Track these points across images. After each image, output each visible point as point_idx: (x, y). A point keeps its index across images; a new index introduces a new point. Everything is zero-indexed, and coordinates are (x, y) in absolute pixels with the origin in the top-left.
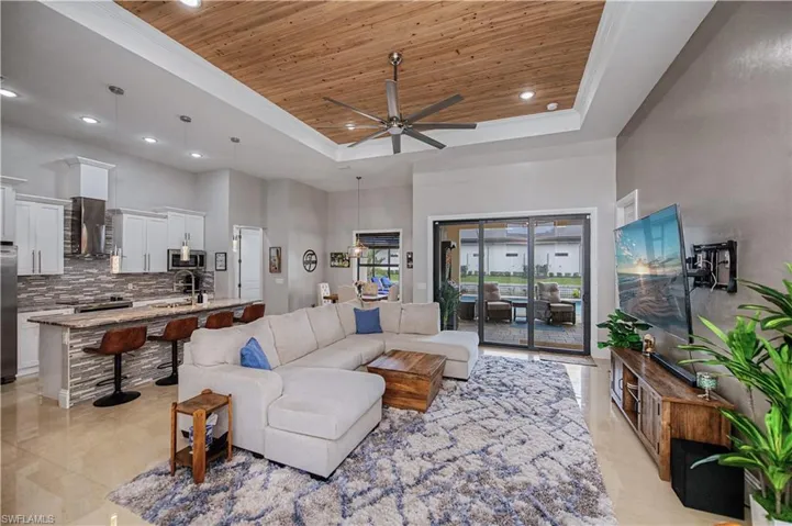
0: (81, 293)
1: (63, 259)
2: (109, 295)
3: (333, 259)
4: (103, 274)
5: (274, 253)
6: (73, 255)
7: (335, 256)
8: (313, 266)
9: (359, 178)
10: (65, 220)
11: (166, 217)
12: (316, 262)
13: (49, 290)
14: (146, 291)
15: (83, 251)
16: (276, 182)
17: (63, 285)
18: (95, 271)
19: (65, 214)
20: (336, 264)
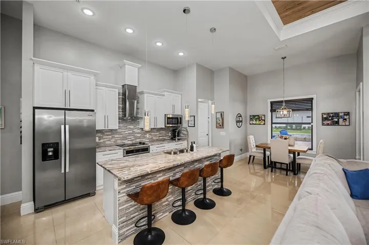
0: (126, 139)
1: (118, 120)
2: (138, 140)
3: (251, 119)
4: (136, 129)
5: (219, 116)
6: (122, 119)
7: (253, 117)
8: (241, 123)
9: (283, 58)
10: (119, 98)
11: (164, 95)
12: (241, 121)
13: (113, 137)
14: (155, 138)
15: (127, 116)
16: (220, 70)
17: (118, 135)
18: (132, 127)
19: (119, 95)
20: (254, 122)
